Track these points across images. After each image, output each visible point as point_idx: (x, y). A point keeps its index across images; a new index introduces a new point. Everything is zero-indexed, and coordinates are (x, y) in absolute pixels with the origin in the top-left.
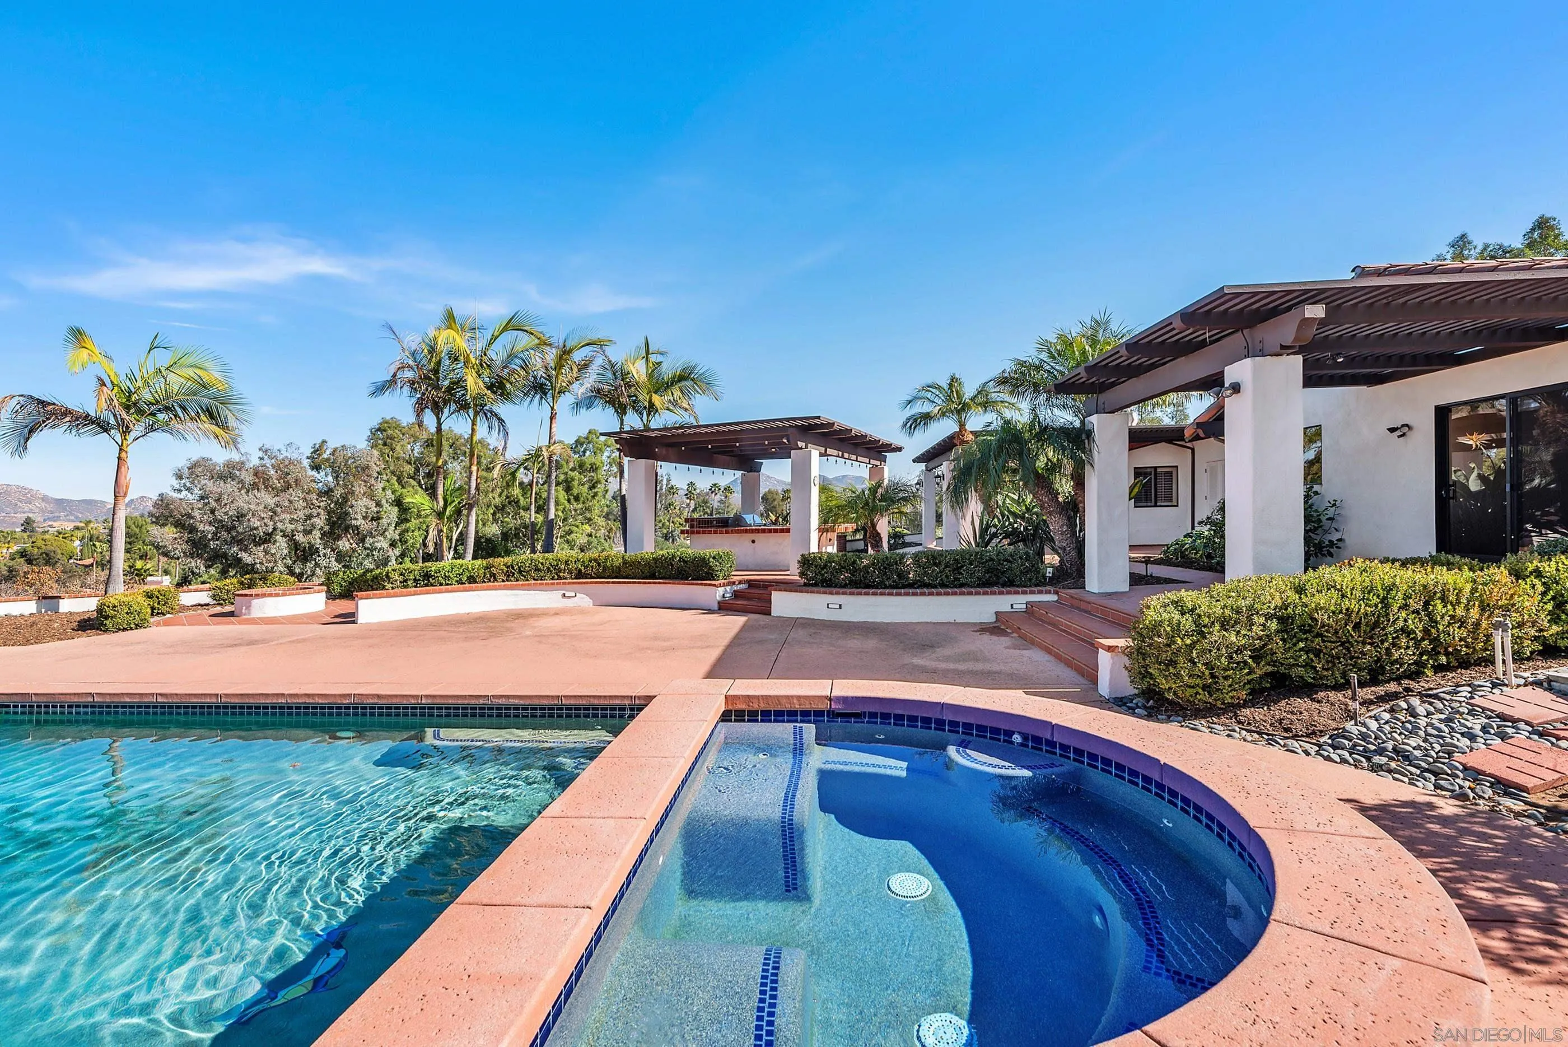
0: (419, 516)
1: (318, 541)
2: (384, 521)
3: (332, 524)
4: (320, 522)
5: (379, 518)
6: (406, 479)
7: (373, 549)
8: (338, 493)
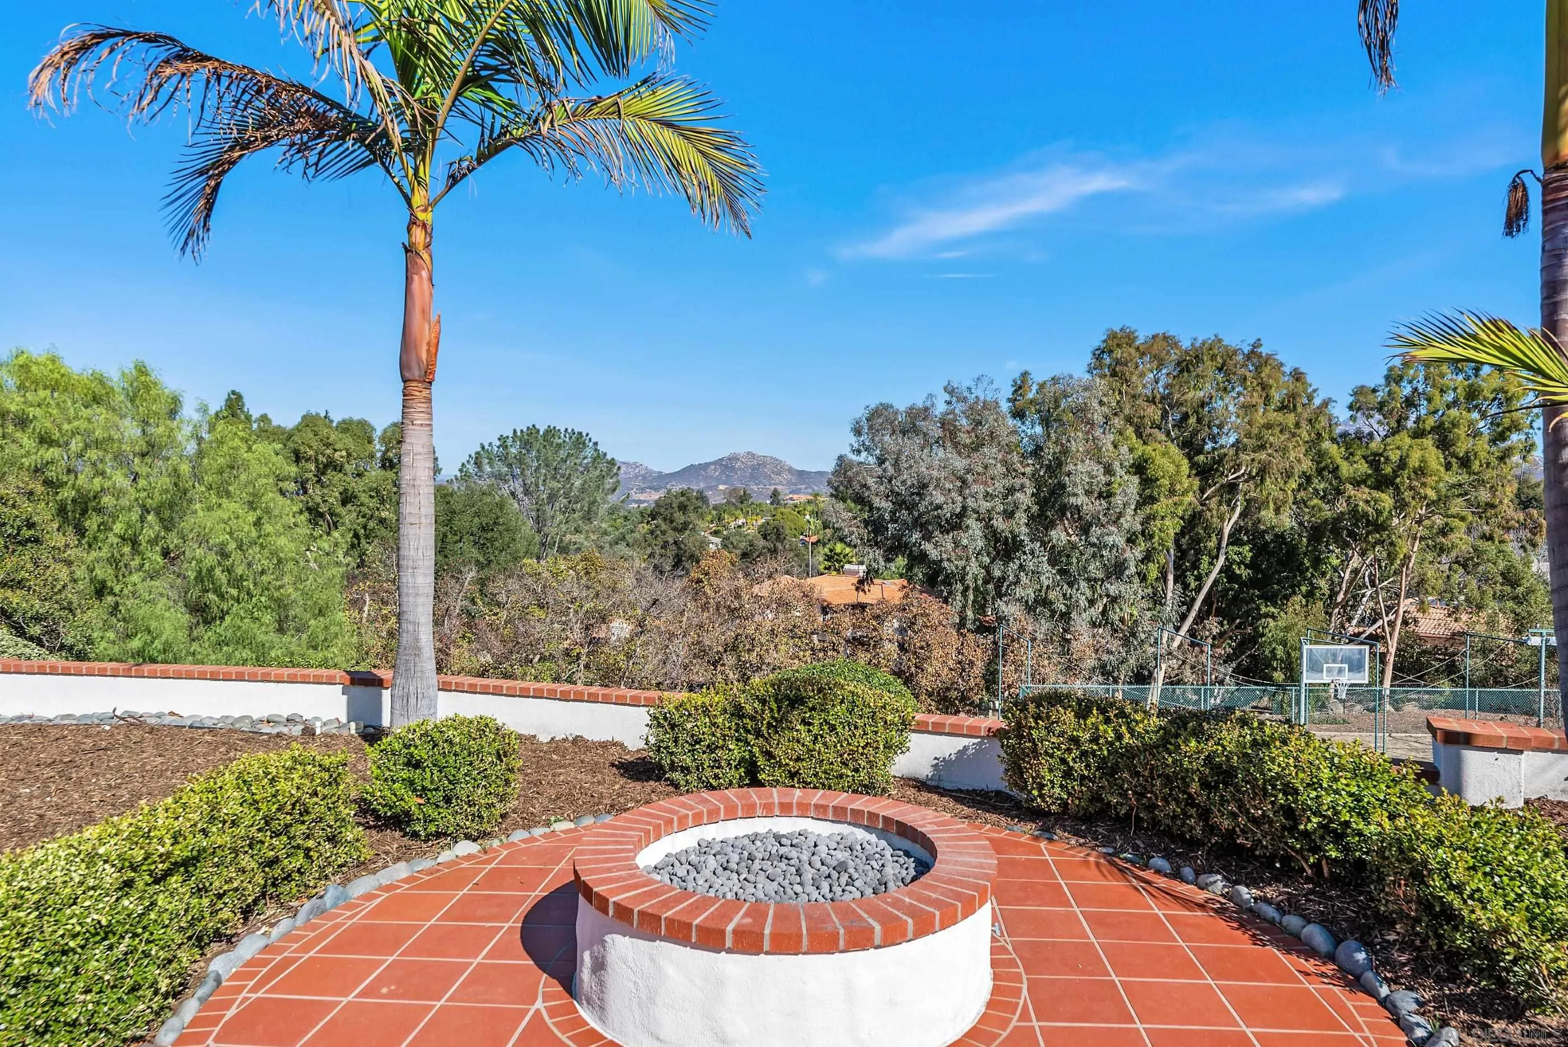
0: (1172, 492)
1: (1024, 530)
2: (1118, 500)
3: (1043, 503)
4: (1024, 499)
5: (1110, 495)
6: (1148, 431)
7: (1101, 546)
8: (1050, 450)
